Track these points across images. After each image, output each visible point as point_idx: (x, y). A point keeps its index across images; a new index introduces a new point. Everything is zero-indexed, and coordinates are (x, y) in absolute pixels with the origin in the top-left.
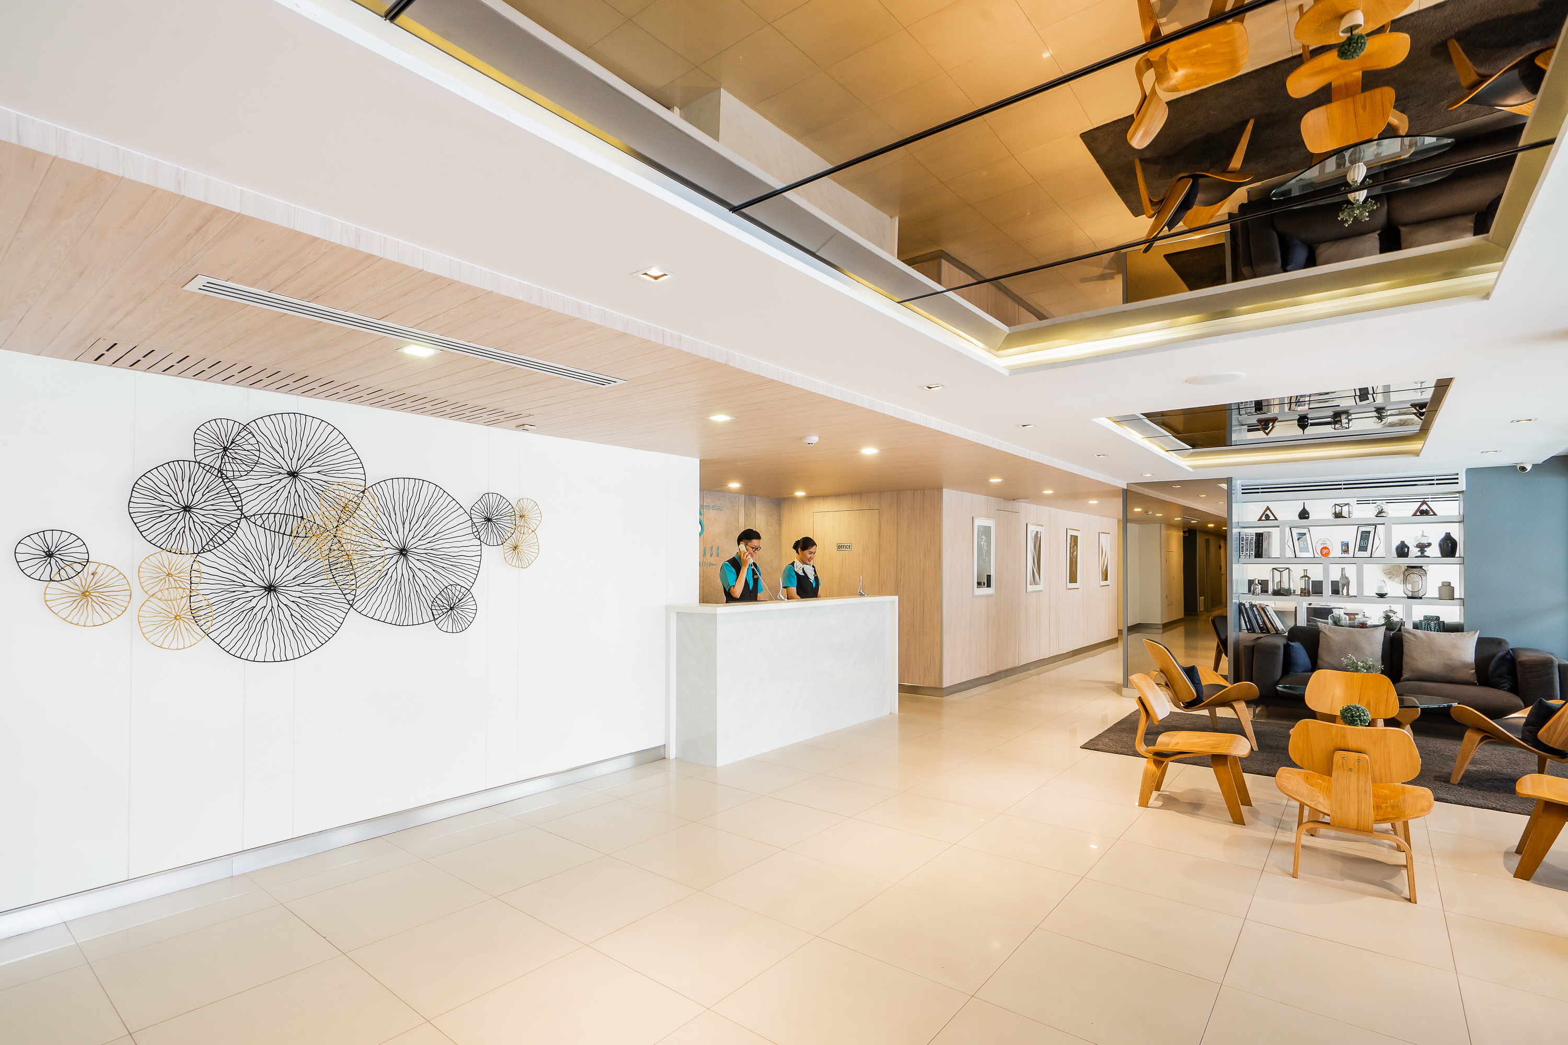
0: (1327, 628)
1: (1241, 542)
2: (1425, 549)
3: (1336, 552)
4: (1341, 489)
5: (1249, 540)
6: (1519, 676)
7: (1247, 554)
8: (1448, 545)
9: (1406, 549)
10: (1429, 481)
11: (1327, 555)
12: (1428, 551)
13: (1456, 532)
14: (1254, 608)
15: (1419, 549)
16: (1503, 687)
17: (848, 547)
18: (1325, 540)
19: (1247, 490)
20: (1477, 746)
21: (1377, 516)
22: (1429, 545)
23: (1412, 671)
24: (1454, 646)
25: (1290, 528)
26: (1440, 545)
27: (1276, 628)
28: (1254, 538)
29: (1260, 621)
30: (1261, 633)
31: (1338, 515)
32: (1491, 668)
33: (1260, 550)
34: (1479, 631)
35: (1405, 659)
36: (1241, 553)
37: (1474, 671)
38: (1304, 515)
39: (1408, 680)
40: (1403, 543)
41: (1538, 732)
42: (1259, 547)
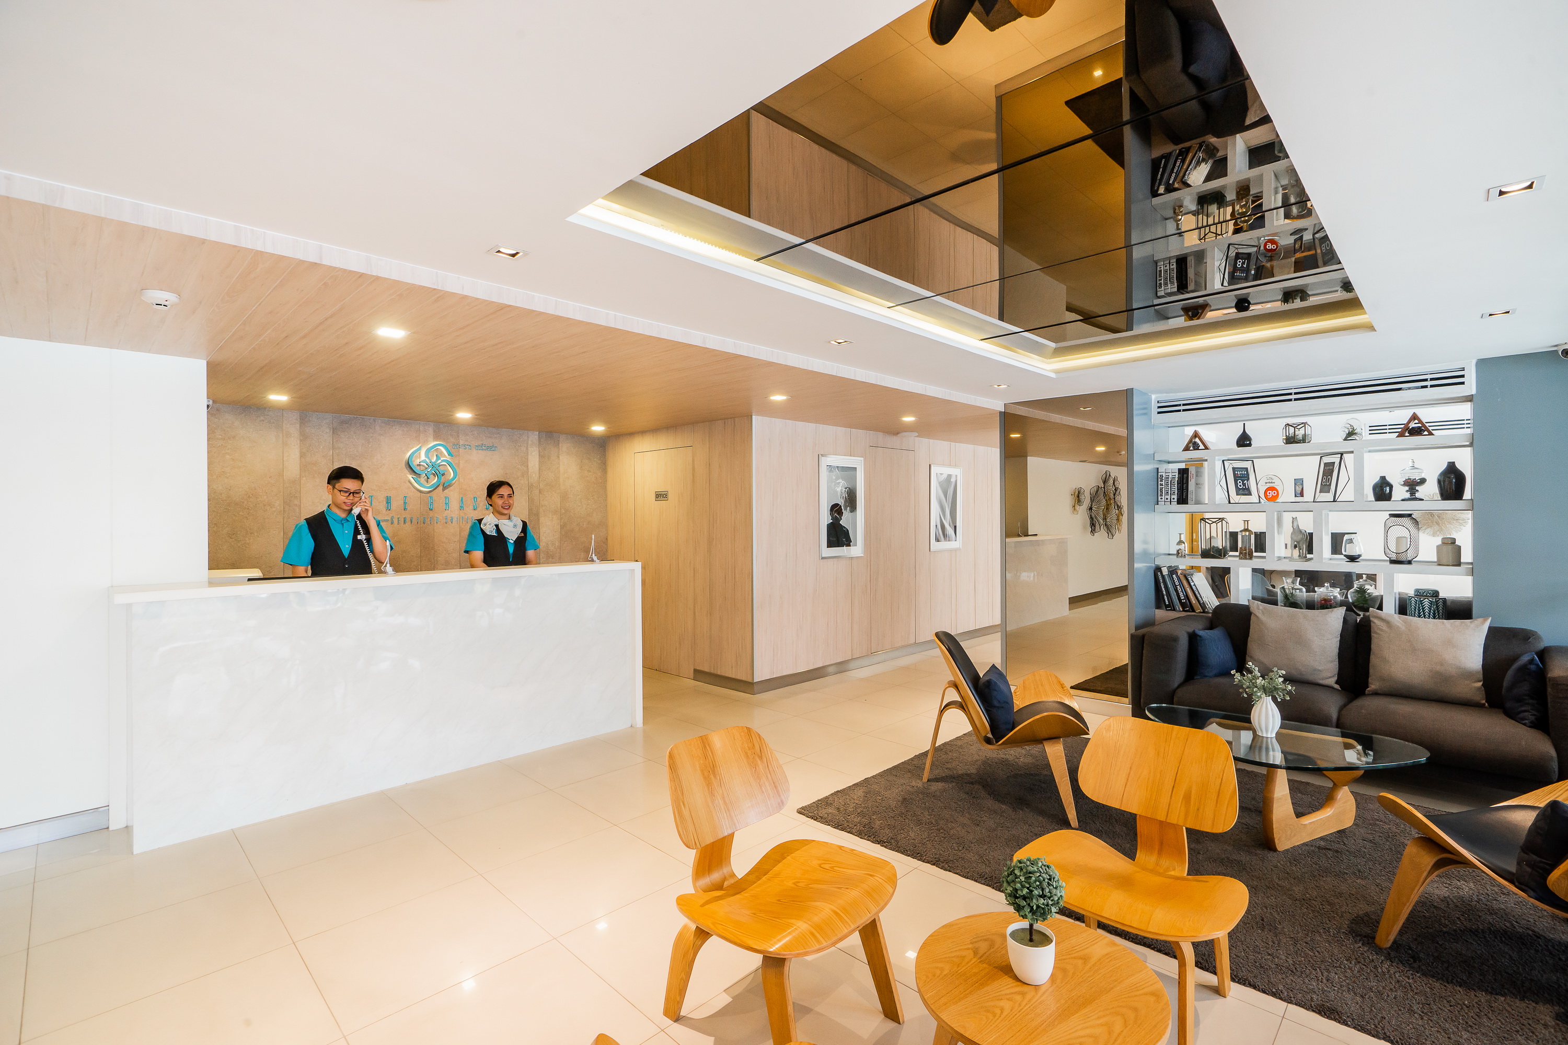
0: (1261, 608)
1: (1159, 483)
2: (1417, 488)
3: (1287, 494)
4: (1290, 400)
5: (1170, 480)
6: (1549, 705)
7: (1167, 499)
8: (1451, 482)
9: (1388, 489)
10: (1419, 382)
11: (1274, 499)
12: (1421, 491)
13: (1465, 461)
14: (1174, 576)
15: (1407, 488)
16: (1523, 719)
17: (665, 496)
18: (1273, 477)
19: (1166, 409)
20: (1426, 879)
21: (1345, 440)
22: (1423, 481)
23: (1382, 679)
24: (1449, 643)
25: (1223, 461)
26: (1439, 482)
27: (1202, 605)
28: (1177, 476)
29: (1181, 594)
30: (1184, 611)
31: (1290, 440)
32: (1506, 684)
33: (1184, 493)
34: (1490, 619)
35: (1373, 659)
36: (1159, 497)
37: (1481, 683)
38: (1244, 441)
39: (1376, 694)
40: (1383, 478)
41: (1549, 872)
42: (1183, 490)
